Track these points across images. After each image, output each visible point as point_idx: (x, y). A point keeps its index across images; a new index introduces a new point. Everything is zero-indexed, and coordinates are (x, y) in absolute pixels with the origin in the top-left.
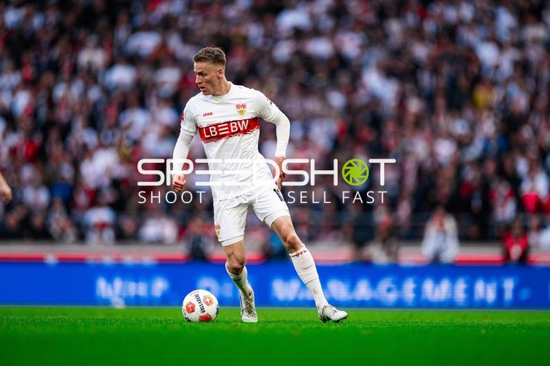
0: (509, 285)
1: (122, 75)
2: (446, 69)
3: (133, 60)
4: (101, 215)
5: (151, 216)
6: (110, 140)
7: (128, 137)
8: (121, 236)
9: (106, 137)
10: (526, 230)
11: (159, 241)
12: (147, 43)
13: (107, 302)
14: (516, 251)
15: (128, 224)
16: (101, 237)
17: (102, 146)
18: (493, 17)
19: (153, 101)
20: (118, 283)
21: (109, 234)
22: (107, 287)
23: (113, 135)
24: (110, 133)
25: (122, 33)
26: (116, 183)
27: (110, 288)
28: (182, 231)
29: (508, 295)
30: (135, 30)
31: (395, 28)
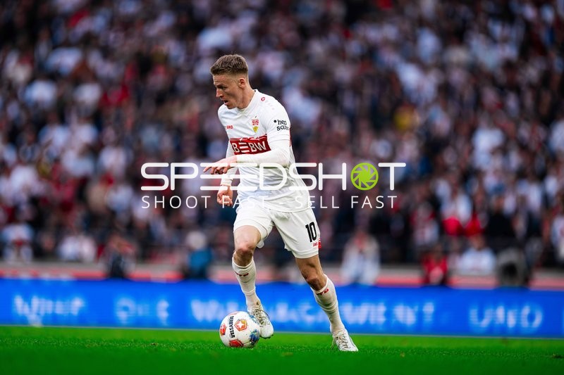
0: (429, 308)
1: (43, 92)
2: (368, 91)
3: (53, 76)
4: (19, 232)
5: (70, 233)
6: (29, 155)
7: (48, 154)
8: (40, 254)
9: (25, 153)
10: (446, 253)
11: (78, 260)
12: (68, 60)
13: (24, 320)
14: (437, 274)
15: (47, 241)
16: (19, 255)
17: (21, 162)
18: (415, 40)
19: (73, 118)
20: (36, 302)
21: (26, 252)
22: (24, 304)
23: (33, 151)
24: (29, 149)
25: (43, 49)
26: (35, 201)
27: (26, 307)
28: (101, 250)
29: (428, 319)
30: (56, 46)
31: (317, 48)
